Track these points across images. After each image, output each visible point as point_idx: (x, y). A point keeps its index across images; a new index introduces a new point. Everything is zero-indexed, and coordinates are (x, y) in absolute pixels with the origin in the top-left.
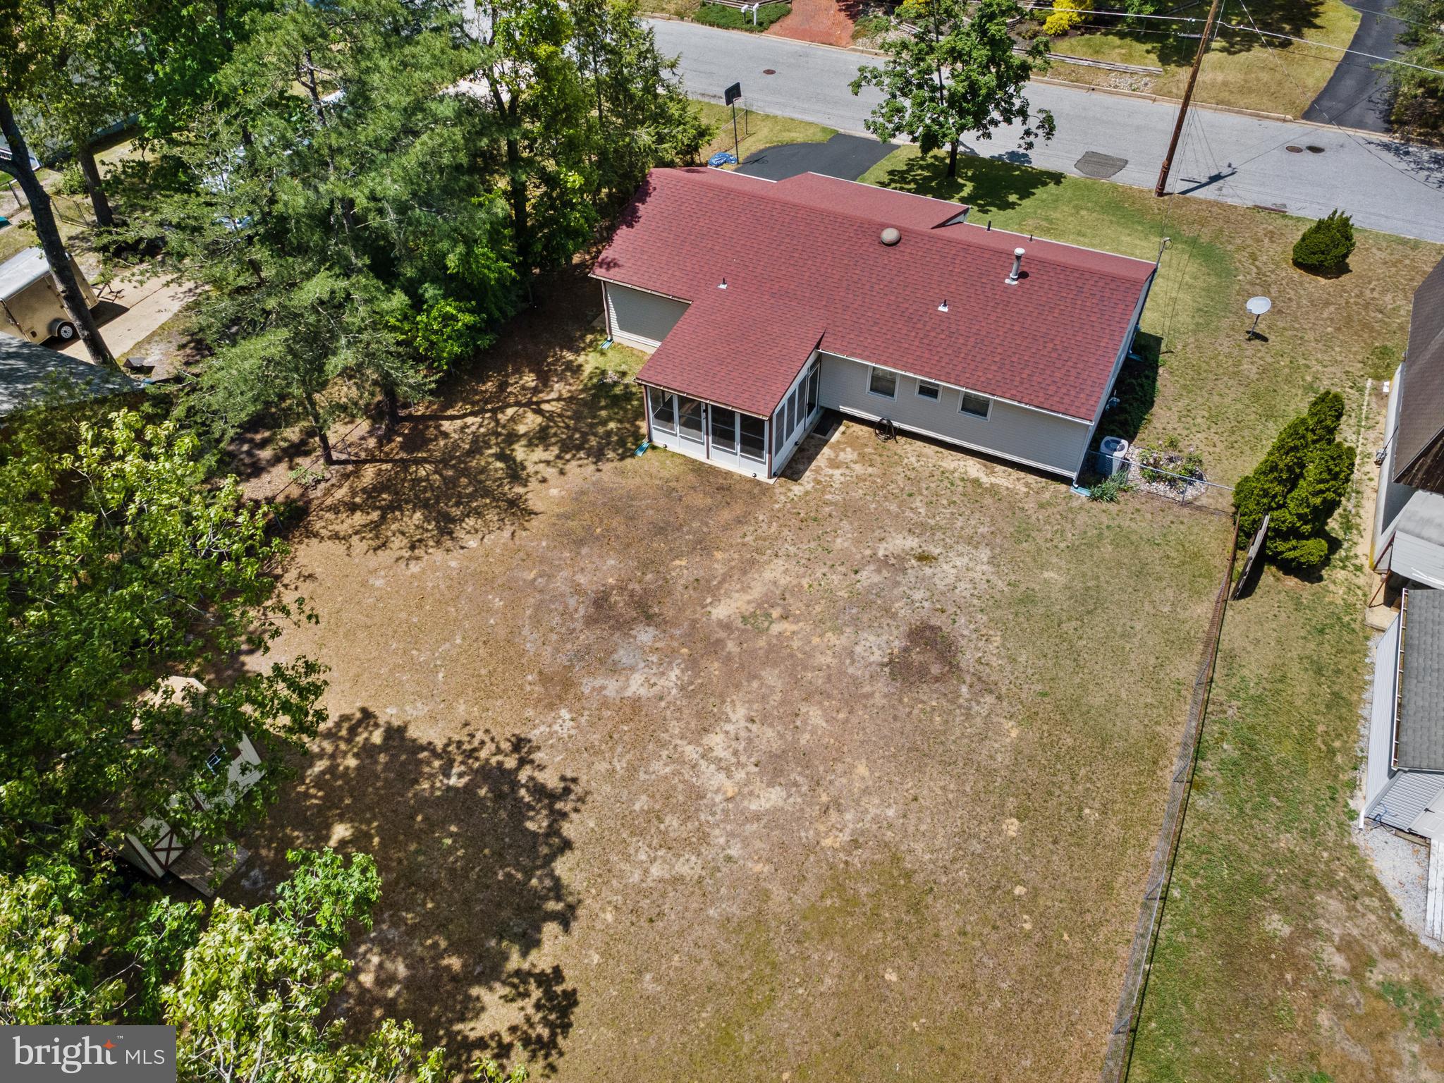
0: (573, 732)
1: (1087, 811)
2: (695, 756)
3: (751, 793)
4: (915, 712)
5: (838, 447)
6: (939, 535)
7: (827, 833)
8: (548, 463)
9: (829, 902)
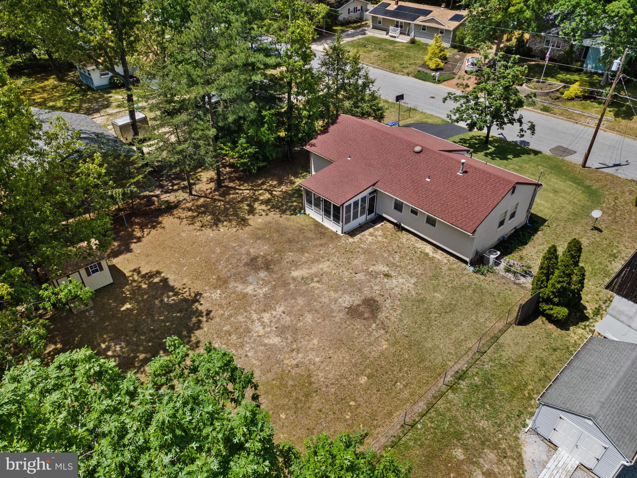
0: (218, 298)
1: (399, 384)
2: (256, 318)
3: (268, 337)
4: (349, 328)
5: (377, 230)
6: (399, 269)
7: (288, 359)
8: (264, 210)
9: (274, 382)
